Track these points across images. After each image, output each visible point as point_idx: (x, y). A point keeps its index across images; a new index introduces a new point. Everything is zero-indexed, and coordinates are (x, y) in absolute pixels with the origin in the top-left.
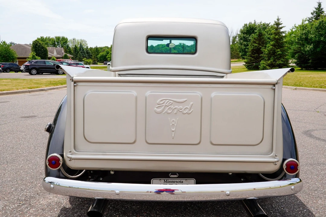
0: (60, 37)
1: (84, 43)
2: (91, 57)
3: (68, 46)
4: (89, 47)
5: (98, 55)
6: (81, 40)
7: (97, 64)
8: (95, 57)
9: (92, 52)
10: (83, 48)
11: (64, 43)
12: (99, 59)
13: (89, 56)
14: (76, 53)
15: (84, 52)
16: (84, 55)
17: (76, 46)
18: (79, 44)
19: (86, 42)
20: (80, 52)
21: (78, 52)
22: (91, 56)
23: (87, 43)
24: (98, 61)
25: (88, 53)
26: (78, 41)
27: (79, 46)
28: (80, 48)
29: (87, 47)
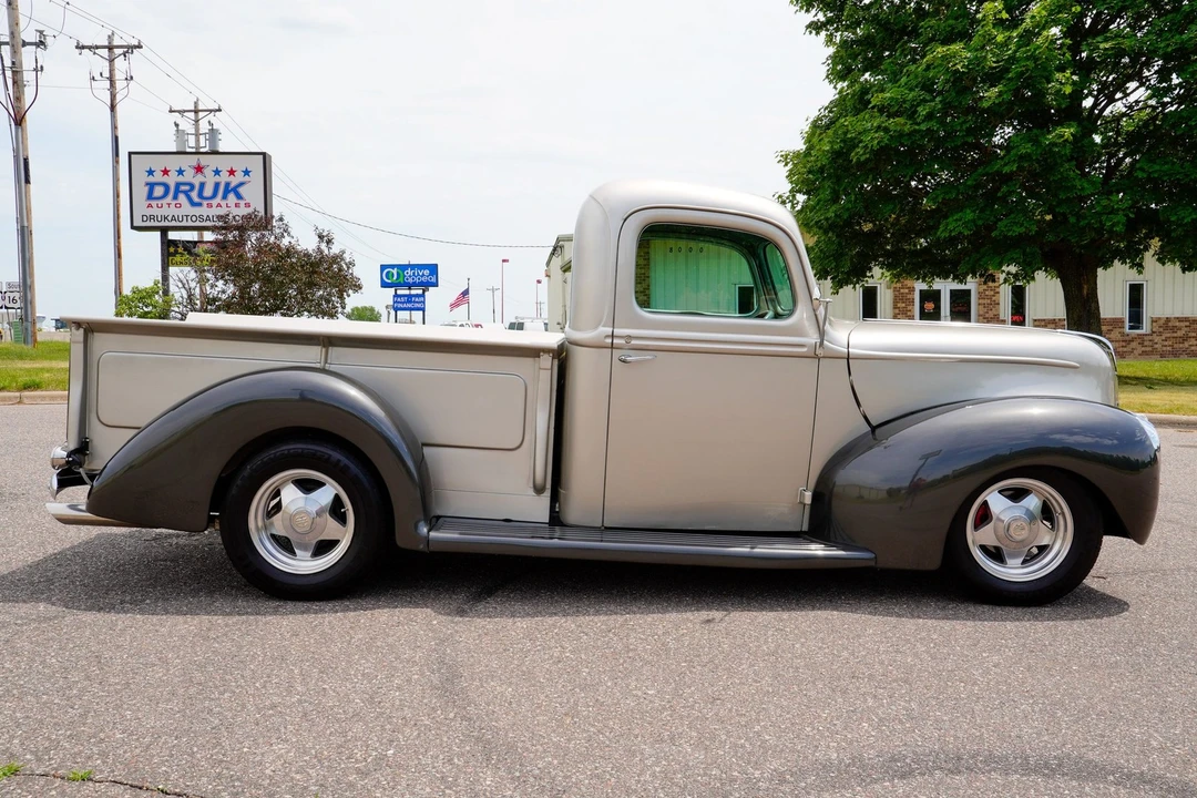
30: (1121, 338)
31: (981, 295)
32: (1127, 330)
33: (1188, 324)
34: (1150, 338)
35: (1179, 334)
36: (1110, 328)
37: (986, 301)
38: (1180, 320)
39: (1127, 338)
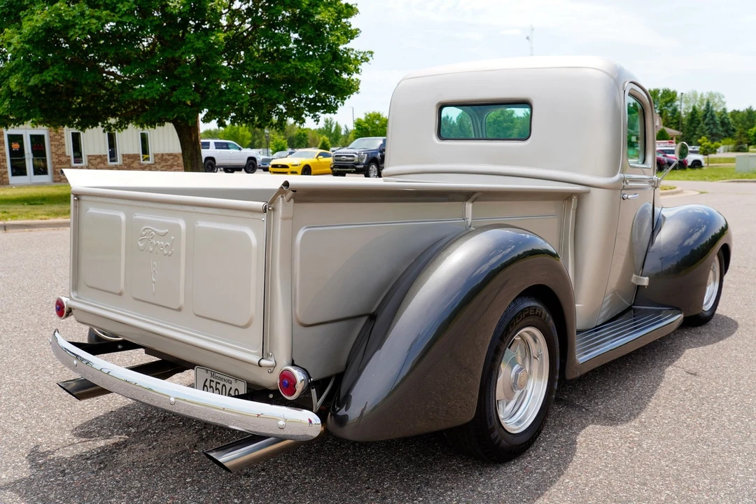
0: (659, 91)
1: (716, 100)
2: (732, 133)
3: (675, 110)
4: (729, 110)
5: (752, 127)
6: (711, 94)
7: (748, 151)
8: (741, 133)
9: (736, 122)
10: (712, 111)
11: (666, 103)
12: (752, 139)
13: (726, 131)
14: (694, 125)
15: (715, 123)
16: (715, 131)
17: (694, 108)
18: (705, 102)
19: (723, 97)
20: (702, 124)
21: (698, 124)
22: (734, 130)
23: (724, 100)
24: (749, 144)
25: (723, 123)
26: (702, 96)
27: (703, 108)
28: (705, 113)
29: (724, 109)
30: (140, 167)
31: (52, 139)
32: (142, 162)
33: (172, 157)
34: (154, 166)
35: (169, 163)
36: (133, 160)
37: (56, 143)
38: (169, 155)
39: (142, 167)
